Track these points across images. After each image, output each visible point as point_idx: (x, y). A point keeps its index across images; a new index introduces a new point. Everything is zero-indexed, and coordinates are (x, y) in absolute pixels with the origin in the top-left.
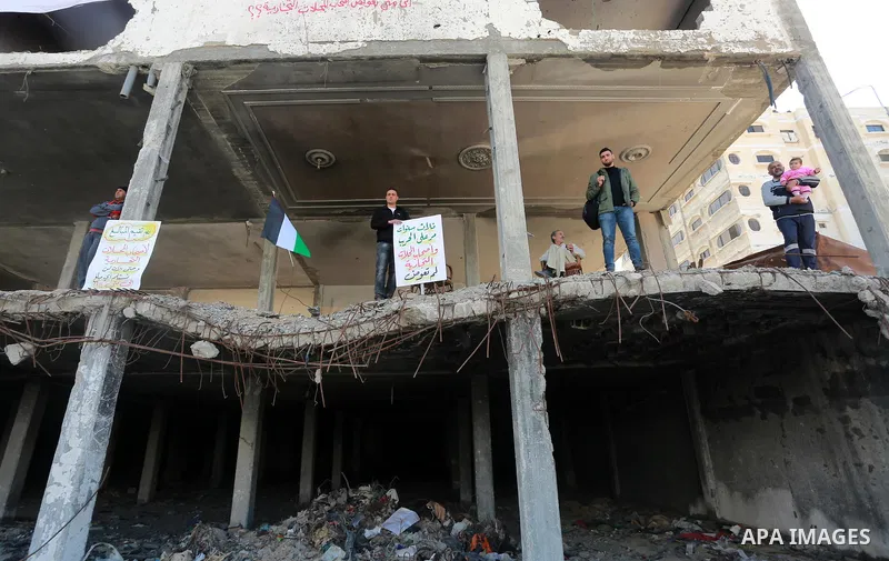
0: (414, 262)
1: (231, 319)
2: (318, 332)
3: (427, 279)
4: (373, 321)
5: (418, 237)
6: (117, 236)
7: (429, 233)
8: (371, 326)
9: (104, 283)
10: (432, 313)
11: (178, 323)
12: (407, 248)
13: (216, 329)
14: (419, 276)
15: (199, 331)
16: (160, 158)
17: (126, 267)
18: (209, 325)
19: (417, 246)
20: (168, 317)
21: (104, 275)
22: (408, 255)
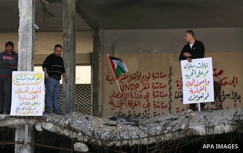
0: (194, 90)
1: (92, 129)
2: (142, 138)
3: (202, 101)
4: (171, 132)
5: (197, 72)
6: (21, 82)
7: (204, 70)
8: (170, 135)
9: (22, 112)
10: (202, 131)
11: (66, 133)
12: (191, 80)
13: (87, 136)
14: (197, 98)
15: (77, 137)
16: (33, 25)
17: (32, 102)
18: (84, 134)
19: (196, 79)
20: (59, 129)
21: (22, 107)
22: (191, 85)
